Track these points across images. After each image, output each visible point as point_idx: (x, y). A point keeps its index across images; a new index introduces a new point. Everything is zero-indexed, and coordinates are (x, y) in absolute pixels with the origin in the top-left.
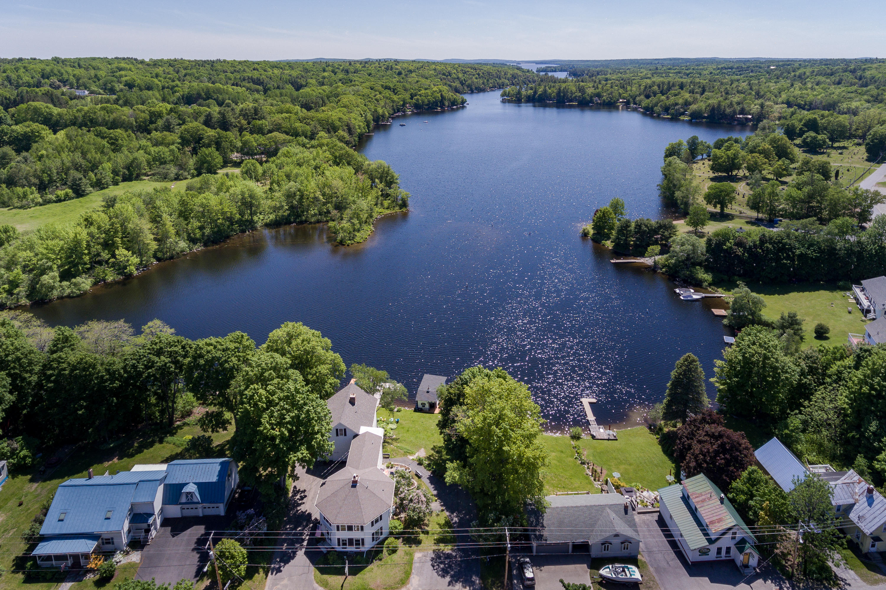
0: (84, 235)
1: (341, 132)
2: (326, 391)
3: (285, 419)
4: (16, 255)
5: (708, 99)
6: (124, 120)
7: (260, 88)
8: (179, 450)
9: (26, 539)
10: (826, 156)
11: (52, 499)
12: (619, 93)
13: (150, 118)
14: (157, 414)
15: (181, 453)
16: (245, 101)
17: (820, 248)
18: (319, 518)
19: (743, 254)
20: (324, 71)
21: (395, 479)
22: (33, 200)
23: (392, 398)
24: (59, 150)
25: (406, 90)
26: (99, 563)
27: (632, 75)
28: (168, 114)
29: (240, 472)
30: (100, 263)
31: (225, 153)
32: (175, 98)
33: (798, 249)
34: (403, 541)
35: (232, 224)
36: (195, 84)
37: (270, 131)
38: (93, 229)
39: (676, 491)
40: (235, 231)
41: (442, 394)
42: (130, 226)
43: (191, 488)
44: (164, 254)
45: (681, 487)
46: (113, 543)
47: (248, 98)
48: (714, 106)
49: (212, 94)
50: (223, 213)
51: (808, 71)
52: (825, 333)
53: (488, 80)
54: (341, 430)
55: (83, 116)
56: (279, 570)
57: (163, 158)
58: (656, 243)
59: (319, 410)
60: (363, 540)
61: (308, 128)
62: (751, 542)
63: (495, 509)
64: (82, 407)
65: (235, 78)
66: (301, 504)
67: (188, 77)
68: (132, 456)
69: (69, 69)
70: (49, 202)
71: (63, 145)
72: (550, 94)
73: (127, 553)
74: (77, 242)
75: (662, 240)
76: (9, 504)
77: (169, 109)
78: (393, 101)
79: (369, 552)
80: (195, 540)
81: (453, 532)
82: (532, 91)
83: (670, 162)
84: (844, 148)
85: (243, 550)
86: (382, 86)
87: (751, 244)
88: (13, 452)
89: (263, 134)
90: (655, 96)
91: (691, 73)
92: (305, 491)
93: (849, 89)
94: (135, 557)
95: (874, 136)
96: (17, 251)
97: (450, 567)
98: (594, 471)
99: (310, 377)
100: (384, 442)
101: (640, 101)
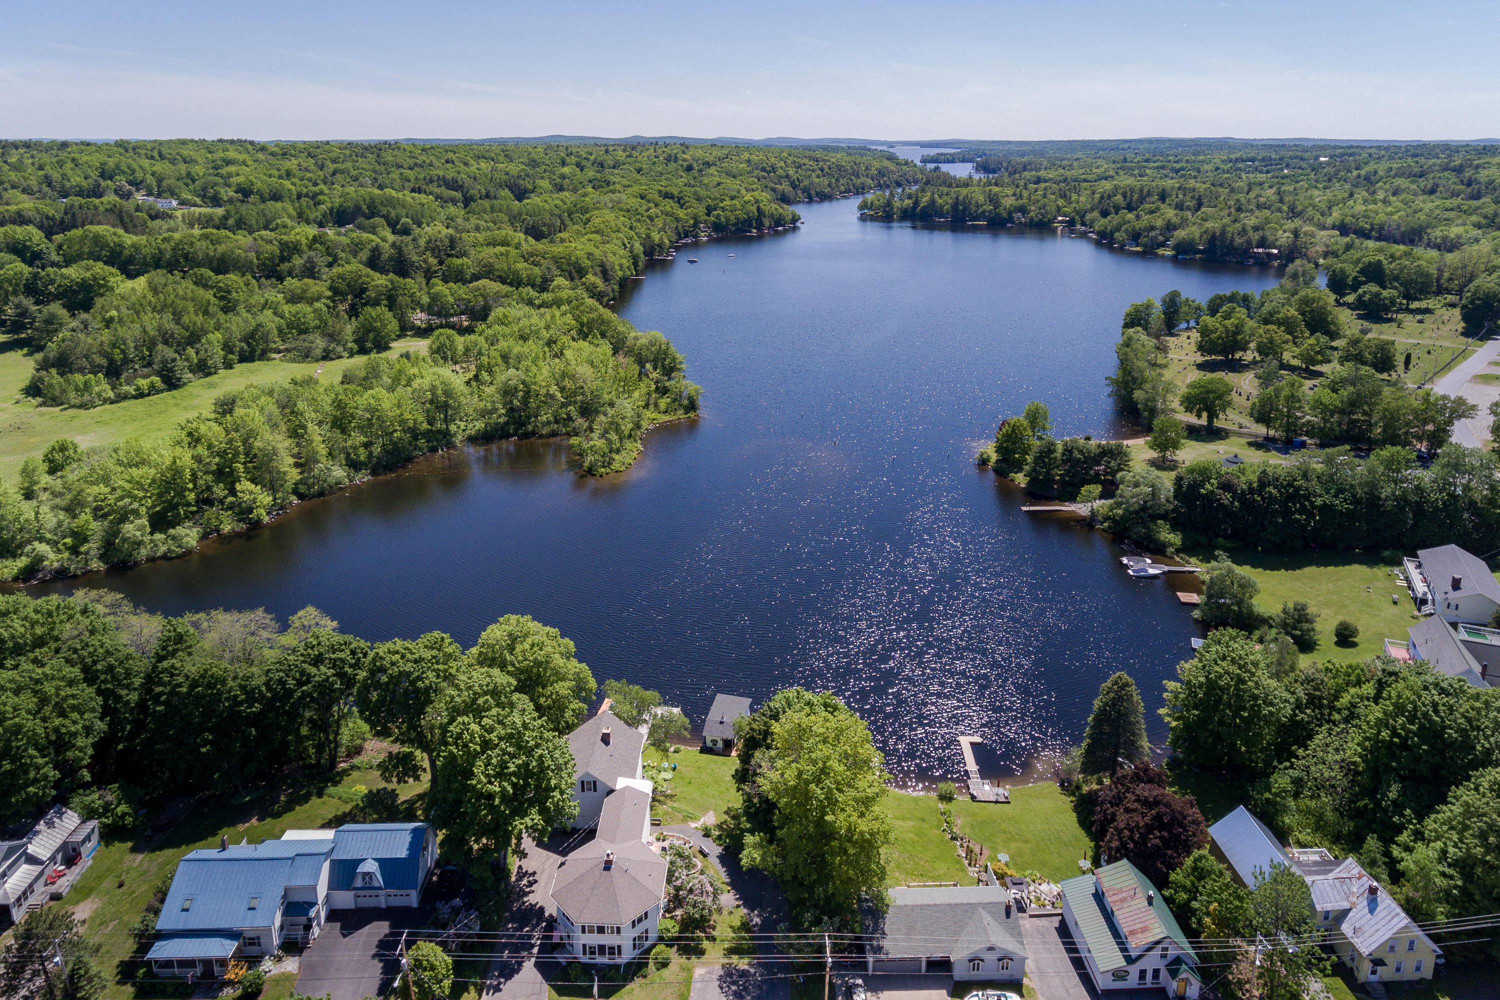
0: (186, 458)
1: (591, 278)
2: (566, 722)
3: (507, 768)
4: (82, 490)
5: (1206, 220)
6: (239, 256)
7: (458, 195)
8: (347, 808)
9: (136, 935)
10: (1394, 325)
11: (171, 879)
12: (1058, 206)
13: (281, 251)
14: (312, 751)
15: (350, 812)
16: (433, 219)
17: (1354, 496)
18: (555, 915)
19: (1232, 503)
20: (564, 163)
21: (668, 858)
22: (99, 395)
23: (667, 733)
24: (137, 309)
25: (699, 199)
26: (241, 973)
27: (1082, 171)
28: (310, 247)
29: (442, 845)
30: (209, 502)
31: (403, 314)
32: (318, 214)
33: (1320, 496)
34: (678, 950)
35: (416, 439)
36: (350, 190)
37: (476, 277)
38: (201, 450)
39: (1086, 883)
40: (421, 449)
41: (740, 729)
42: (258, 444)
43: (370, 866)
44: (309, 488)
45: (1094, 877)
46: (259, 945)
47: (439, 213)
48: (1214, 233)
49: (380, 207)
50: (403, 422)
51: (1382, 168)
52: (1351, 636)
53: (837, 180)
54: (589, 783)
55: (173, 249)
56: (497, 989)
57: (304, 323)
58: (1095, 480)
59: (557, 756)
60: (619, 947)
61: (537, 270)
62: (1189, 962)
63: (816, 906)
64: (205, 742)
65: (416, 179)
66: (529, 893)
67: (339, 177)
68: (278, 815)
69: (146, 163)
70: (125, 397)
71: (143, 301)
72: (941, 207)
73: (279, 959)
74: (176, 471)
75: (1106, 474)
76: (104, 885)
77: (311, 237)
78: (678, 220)
79: (629, 965)
80: (376, 943)
81: (752, 939)
82: (910, 201)
83: (1130, 339)
84: (1428, 311)
85: (446, 958)
86: (660, 192)
87: (1245, 487)
88: (107, 807)
89: (465, 282)
90: (1117, 214)
91: (1182, 169)
92: (534, 873)
93: (1448, 203)
94: (291, 965)
95: (1474, 294)
96: (84, 486)
97: (746, 989)
98: (969, 851)
99: (542, 700)
100: (654, 799)
101: (1093, 221)
